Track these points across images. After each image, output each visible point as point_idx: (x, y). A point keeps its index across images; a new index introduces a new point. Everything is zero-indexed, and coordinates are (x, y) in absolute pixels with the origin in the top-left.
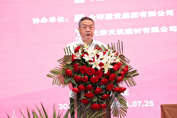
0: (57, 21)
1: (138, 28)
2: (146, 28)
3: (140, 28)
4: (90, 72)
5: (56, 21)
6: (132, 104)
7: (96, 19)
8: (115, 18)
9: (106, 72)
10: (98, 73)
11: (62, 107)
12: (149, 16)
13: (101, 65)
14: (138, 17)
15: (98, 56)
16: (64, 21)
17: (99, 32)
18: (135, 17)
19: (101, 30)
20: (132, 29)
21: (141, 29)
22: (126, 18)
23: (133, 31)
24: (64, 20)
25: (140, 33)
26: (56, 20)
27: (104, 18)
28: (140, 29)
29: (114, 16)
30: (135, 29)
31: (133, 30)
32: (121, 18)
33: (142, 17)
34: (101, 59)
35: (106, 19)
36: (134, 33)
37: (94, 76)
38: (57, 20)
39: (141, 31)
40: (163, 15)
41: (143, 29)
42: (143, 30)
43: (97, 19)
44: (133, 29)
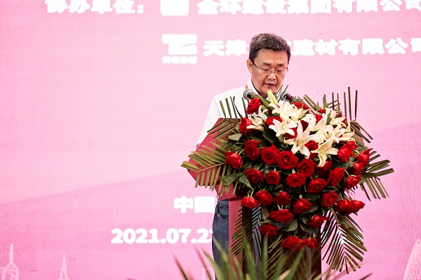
0: (114, 10)
1: (327, 40)
2: (348, 40)
3: (333, 41)
4: (285, 161)
5: (111, 10)
7: (219, 12)
8: (268, 11)
9: (322, 163)
10: (304, 165)
11: (122, 238)
12: (359, 10)
13: (312, 145)
14: (329, 11)
15: (305, 125)
16: (133, 11)
17: (226, 46)
18: (322, 10)
19: (229, 42)
20: (311, 42)
21: (336, 44)
22: (298, 12)
23: (314, 47)
24: (133, 8)
25: (333, 53)
26: (111, 7)
27: (239, 9)
28: (333, 43)
29: (265, 4)
30: (321, 41)
31: (313, 44)
32: (284, 12)
33: (340, 11)
34: (312, 133)
35: (244, 12)
36: (317, 53)
37: (294, 172)
38: (114, 6)
39: (336, 47)
40: (398, 9)
41: (340, 42)
42: (340, 45)
43: (222, 10)
44: (316, 40)
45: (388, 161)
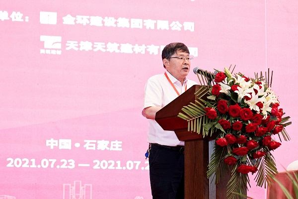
0: (11, 19)
1: (140, 45)
2: (153, 46)
3: (144, 45)
4: (246, 114)
5: (9, 19)
6: (126, 166)
7: (76, 23)
8: (105, 25)
9: (265, 117)
10: (256, 118)
11: (13, 164)
12: (158, 28)
13: (260, 105)
14: (141, 27)
15: (256, 91)
16: (22, 20)
17: (80, 44)
18: (137, 26)
19: (82, 42)
20: (131, 45)
21: (146, 47)
22: (123, 26)
23: (133, 49)
24: (22, 18)
25: (143, 52)
26: (9, 17)
27: (88, 22)
28: (144, 47)
29: (104, 20)
30: (137, 45)
31: (132, 47)
32: (115, 26)
33: (148, 28)
34: (260, 97)
35: (91, 24)
36: (134, 52)
37: (249, 122)
38: (11, 16)
39: (146, 49)
40: (180, 29)
41: (148, 46)
42: (148, 48)
43: (77, 22)
44: (134, 45)
45: (289, 117)
